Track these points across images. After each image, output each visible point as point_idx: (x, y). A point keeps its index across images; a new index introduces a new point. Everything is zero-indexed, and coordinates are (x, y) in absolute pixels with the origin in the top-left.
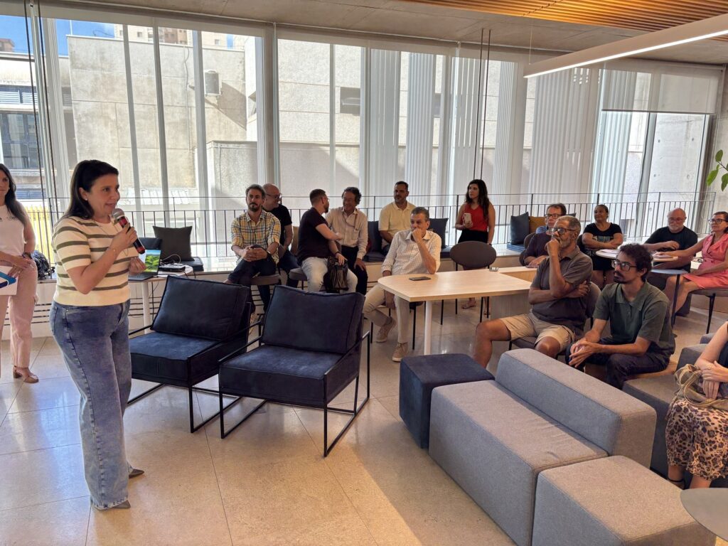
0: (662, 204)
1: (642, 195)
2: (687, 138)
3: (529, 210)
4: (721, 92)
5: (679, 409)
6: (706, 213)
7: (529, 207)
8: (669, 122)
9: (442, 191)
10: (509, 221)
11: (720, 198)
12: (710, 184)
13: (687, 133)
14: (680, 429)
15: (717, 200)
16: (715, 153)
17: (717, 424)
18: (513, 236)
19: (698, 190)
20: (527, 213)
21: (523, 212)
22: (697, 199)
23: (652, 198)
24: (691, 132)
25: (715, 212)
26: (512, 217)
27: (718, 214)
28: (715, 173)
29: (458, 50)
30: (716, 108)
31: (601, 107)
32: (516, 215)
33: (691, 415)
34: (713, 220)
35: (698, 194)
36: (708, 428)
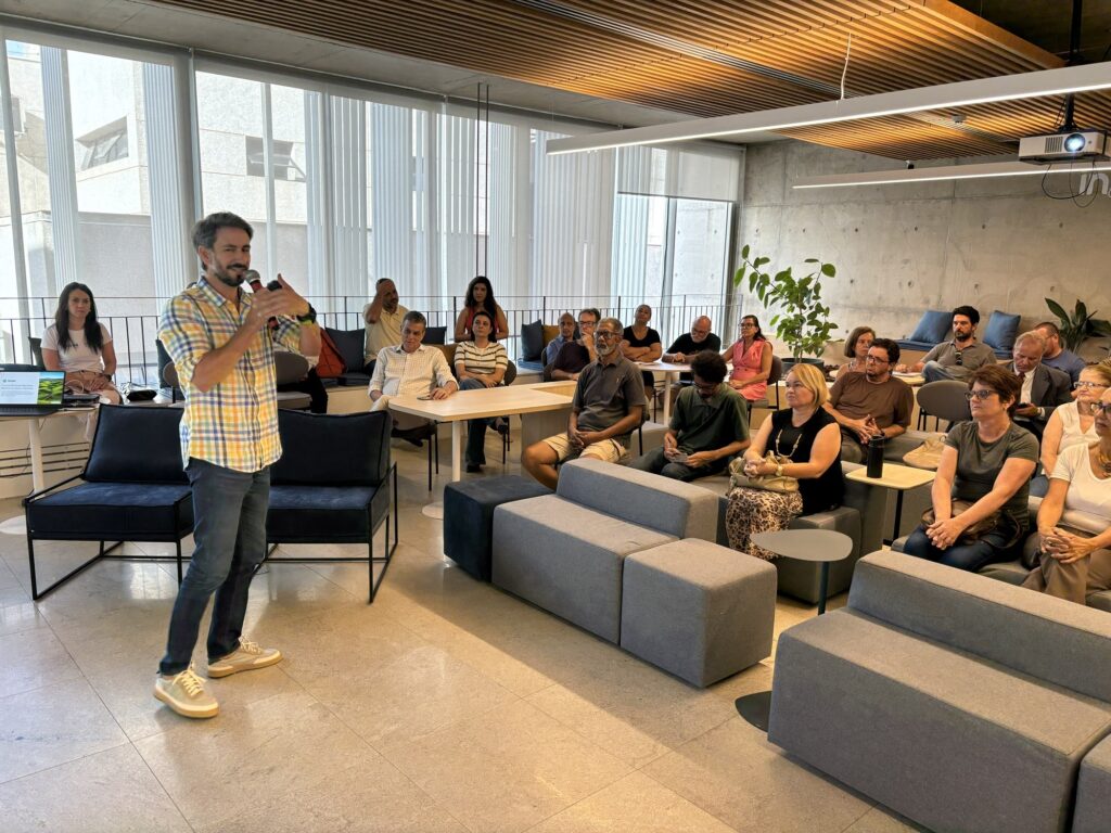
0: (688, 309)
1: (666, 299)
2: (709, 230)
3: (541, 317)
4: (743, 176)
5: (735, 497)
6: (734, 320)
7: (541, 313)
8: (688, 210)
9: (432, 291)
10: (519, 332)
11: (747, 301)
12: (737, 285)
13: (709, 223)
14: (738, 517)
15: (744, 303)
16: (740, 249)
17: (769, 505)
18: (525, 351)
19: (724, 292)
20: (540, 321)
21: (534, 320)
22: (724, 303)
23: (676, 302)
24: (713, 223)
25: (743, 316)
26: (523, 325)
27: (747, 317)
28: (742, 272)
29: (444, 106)
30: (738, 196)
31: (616, 190)
32: (527, 323)
33: (746, 501)
34: (743, 325)
35: (724, 297)
36: (761, 510)
